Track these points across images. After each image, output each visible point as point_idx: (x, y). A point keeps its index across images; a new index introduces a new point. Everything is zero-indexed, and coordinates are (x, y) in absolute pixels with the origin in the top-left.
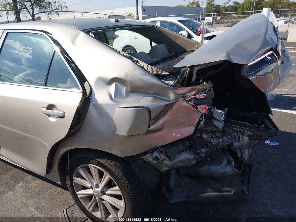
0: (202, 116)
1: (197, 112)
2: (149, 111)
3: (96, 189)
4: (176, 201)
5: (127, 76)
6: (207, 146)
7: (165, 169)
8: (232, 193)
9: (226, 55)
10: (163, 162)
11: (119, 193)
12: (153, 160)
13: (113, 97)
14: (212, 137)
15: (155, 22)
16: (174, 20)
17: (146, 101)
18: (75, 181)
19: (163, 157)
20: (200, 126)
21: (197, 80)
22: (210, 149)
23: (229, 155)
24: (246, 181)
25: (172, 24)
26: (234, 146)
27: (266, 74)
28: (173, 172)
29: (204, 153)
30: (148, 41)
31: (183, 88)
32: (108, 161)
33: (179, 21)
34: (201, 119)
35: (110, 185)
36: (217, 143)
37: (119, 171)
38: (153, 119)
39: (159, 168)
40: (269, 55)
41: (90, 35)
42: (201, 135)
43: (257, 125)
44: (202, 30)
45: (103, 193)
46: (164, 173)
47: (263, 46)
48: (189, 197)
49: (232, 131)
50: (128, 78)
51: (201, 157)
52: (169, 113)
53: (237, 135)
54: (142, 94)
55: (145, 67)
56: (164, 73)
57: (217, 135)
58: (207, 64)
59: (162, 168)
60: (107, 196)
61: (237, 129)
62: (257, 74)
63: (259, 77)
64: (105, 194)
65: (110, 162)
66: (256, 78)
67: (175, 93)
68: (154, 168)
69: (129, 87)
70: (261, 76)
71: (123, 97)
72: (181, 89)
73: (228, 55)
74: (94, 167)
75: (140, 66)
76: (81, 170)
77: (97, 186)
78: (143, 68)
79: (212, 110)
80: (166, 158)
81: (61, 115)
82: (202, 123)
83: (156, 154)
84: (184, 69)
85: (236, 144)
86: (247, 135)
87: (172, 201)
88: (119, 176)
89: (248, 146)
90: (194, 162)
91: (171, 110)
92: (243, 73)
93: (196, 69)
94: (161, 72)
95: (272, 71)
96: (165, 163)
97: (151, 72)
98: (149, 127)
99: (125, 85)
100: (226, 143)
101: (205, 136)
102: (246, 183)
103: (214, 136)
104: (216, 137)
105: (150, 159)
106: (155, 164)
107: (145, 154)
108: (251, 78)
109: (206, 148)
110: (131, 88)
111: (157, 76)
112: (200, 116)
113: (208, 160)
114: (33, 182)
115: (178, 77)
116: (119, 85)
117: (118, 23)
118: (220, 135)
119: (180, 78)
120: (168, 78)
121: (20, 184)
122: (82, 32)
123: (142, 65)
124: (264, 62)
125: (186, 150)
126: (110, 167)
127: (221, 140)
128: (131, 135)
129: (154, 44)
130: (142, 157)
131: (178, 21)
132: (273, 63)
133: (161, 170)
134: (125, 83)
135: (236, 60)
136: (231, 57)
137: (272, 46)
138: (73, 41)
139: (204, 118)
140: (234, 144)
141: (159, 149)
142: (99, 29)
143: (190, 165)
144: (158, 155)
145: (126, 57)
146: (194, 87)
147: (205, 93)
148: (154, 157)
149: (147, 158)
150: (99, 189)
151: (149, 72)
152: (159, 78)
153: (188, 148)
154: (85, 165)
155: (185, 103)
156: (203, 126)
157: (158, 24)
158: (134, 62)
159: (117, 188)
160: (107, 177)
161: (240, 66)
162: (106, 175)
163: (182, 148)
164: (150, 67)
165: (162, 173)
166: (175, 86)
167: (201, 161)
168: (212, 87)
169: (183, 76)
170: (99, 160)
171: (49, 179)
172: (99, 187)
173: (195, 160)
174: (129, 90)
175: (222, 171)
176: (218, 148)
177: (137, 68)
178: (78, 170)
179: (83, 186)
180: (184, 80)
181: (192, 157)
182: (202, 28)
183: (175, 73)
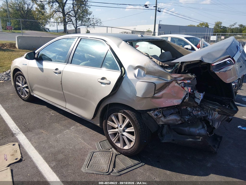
0: (187, 94)
1: (184, 91)
2: (155, 85)
3: (120, 128)
4: (165, 141)
5: (145, 65)
6: (190, 115)
7: (161, 123)
8: (200, 140)
9: (201, 58)
10: (160, 118)
11: (133, 130)
12: (154, 115)
13: (136, 76)
14: (193, 110)
15: (167, 38)
16: (182, 37)
17: (154, 80)
18: (108, 123)
19: (161, 116)
20: (185, 100)
21: (185, 70)
22: (191, 117)
23: (204, 123)
24: (216, 146)
25: (180, 40)
26: (209, 119)
27: (226, 71)
28: (166, 126)
29: (187, 119)
30: (160, 49)
31: (176, 74)
32: (129, 111)
33: (186, 38)
34: (186, 96)
35: (128, 126)
36: (197, 114)
37: (135, 117)
38: (157, 90)
39: (157, 122)
40: (228, 60)
41: (127, 43)
42: (187, 108)
43: (224, 106)
44: (200, 45)
45: (124, 131)
46: (161, 126)
47: (224, 55)
48: (173, 140)
49: (207, 108)
50: (146, 67)
51: (185, 120)
52: (167, 89)
53: (211, 111)
54: (152, 76)
55: (156, 61)
56: (166, 65)
57: (197, 109)
58: (190, 62)
59: (159, 122)
60: (126, 133)
61: (211, 107)
62: (220, 71)
63: (221, 72)
64: (125, 132)
65: (130, 112)
66: (219, 73)
67: (171, 76)
68: (155, 121)
69: (146, 71)
70: (222, 72)
71: (142, 77)
72: (174, 75)
73: (202, 58)
74: (121, 114)
75: (153, 61)
76: (113, 116)
77: (121, 127)
78: (154, 62)
79: (195, 92)
80: (162, 116)
81: (109, 83)
82: (187, 98)
83: (156, 112)
84: (177, 64)
85: (210, 118)
86: (217, 111)
87: (163, 141)
88: (134, 120)
89: (219, 120)
90: (180, 122)
91: (168, 87)
92: (211, 69)
93: (184, 64)
94: (164, 64)
95: (230, 70)
96: (161, 120)
97: (159, 64)
98: (154, 95)
99: (144, 70)
100: (203, 115)
101: (189, 109)
102: (216, 147)
103: (195, 109)
104: (196, 110)
105: (153, 114)
106: (155, 118)
107: (150, 110)
108: (216, 72)
109: (189, 116)
110: (147, 72)
111: (162, 66)
112: (186, 93)
113: (189, 122)
114: (80, 127)
115: (174, 68)
116: (140, 70)
117: (143, 37)
118: (199, 109)
119: (175, 69)
120: (168, 68)
121: (73, 127)
122: (123, 41)
123: (154, 60)
124: (225, 64)
125: (175, 113)
126: (130, 114)
127: (199, 113)
128: (144, 97)
129: (163, 51)
130: (148, 112)
131: (184, 38)
132: (231, 65)
133: (158, 124)
134: (144, 69)
135: (206, 61)
136: (204, 59)
137: (229, 55)
138: (118, 46)
139: (188, 95)
140: (208, 117)
141: (159, 109)
142: (132, 40)
143: (177, 123)
144: (157, 113)
145: (146, 55)
146: (183, 75)
147: (190, 80)
148: (155, 114)
149: (151, 113)
150: (122, 129)
151: (158, 64)
152: (163, 68)
153: (176, 113)
154: (116, 113)
155: (176, 84)
156: (188, 100)
157: (169, 40)
158: (150, 58)
159: (132, 128)
160: (127, 121)
161: (209, 65)
162: (127, 119)
163: (173, 112)
164: (158, 61)
165: (159, 125)
166: (171, 73)
167: (184, 122)
168: (196, 78)
169: (177, 67)
170: (125, 110)
171: (93, 123)
172: (122, 127)
173: (181, 121)
174: (146, 73)
175: (198, 132)
176: (198, 117)
177: (151, 61)
178: (111, 116)
179: (112, 126)
180: (177, 70)
181: (179, 119)
182: (200, 44)
183: (172, 66)
